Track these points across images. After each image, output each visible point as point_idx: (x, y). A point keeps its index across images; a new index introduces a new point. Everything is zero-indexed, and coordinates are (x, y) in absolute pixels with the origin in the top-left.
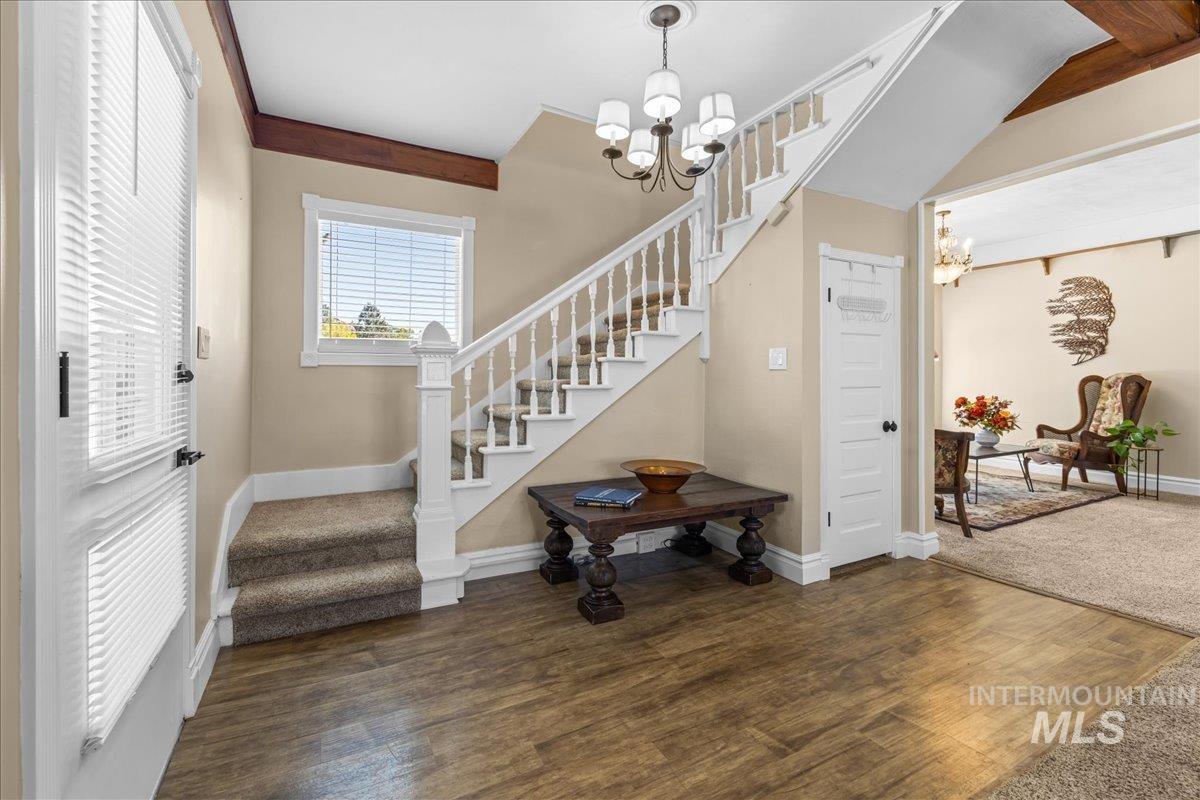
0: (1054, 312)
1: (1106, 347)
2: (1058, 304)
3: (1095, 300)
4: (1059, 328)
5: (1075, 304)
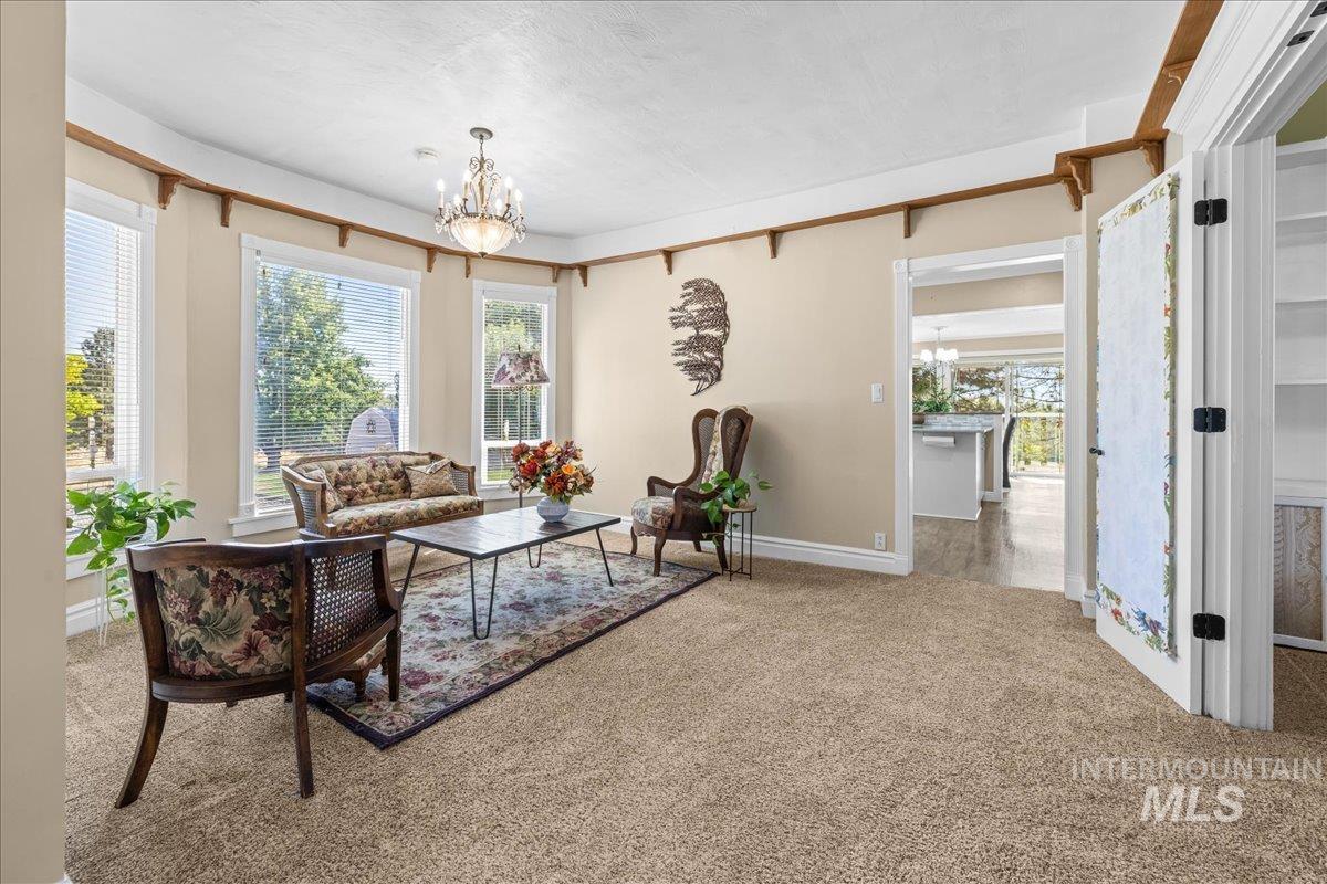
0: (676, 325)
1: (722, 372)
2: (680, 314)
3: (712, 309)
4: (681, 346)
5: (695, 314)
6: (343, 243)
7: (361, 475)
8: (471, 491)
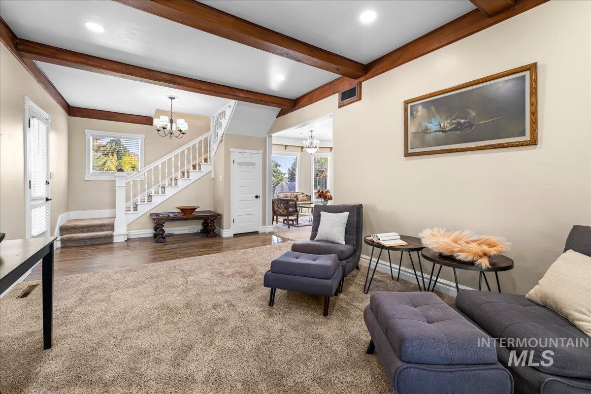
6: (286, 149)
7: (289, 196)
8: (310, 201)
